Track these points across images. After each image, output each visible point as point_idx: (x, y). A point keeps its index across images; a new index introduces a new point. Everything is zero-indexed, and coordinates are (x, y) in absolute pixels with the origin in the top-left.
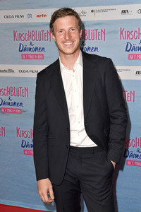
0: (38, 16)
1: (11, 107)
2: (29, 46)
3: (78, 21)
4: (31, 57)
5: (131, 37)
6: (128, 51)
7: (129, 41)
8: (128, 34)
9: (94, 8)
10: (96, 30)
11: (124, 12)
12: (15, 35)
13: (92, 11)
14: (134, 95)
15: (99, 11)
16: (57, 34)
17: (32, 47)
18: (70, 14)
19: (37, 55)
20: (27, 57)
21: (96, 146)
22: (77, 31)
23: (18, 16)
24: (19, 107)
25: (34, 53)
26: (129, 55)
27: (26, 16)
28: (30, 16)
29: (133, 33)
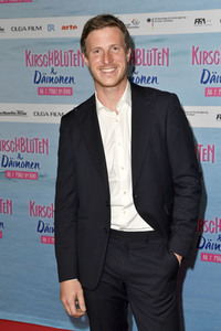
0: (64, 28)
1: (21, 169)
2: (49, 75)
3: (123, 36)
4: (54, 91)
5: (209, 60)
6: (205, 83)
7: (206, 67)
8: (205, 55)
9: (151, 16)
10: (155, 50)
11: (198, 21)
12: (28, 57)
13: (149, 20)
14: (213, 151)
15: (159, 20)
16: (91, 55)
17: (54, 76)
18: (111, 25)
19: (62, 88)
20: (47, 92)
21: (151, 229)
22: (122, 50)
23: (33, 28)
24: (34, 170)
25: (58, 85)
26: (206, 89)
27: (45, 28)
28: (51, 28)
29: (212, 55)
